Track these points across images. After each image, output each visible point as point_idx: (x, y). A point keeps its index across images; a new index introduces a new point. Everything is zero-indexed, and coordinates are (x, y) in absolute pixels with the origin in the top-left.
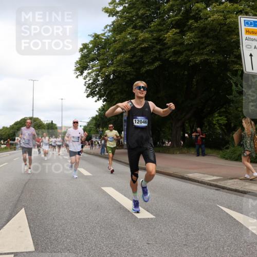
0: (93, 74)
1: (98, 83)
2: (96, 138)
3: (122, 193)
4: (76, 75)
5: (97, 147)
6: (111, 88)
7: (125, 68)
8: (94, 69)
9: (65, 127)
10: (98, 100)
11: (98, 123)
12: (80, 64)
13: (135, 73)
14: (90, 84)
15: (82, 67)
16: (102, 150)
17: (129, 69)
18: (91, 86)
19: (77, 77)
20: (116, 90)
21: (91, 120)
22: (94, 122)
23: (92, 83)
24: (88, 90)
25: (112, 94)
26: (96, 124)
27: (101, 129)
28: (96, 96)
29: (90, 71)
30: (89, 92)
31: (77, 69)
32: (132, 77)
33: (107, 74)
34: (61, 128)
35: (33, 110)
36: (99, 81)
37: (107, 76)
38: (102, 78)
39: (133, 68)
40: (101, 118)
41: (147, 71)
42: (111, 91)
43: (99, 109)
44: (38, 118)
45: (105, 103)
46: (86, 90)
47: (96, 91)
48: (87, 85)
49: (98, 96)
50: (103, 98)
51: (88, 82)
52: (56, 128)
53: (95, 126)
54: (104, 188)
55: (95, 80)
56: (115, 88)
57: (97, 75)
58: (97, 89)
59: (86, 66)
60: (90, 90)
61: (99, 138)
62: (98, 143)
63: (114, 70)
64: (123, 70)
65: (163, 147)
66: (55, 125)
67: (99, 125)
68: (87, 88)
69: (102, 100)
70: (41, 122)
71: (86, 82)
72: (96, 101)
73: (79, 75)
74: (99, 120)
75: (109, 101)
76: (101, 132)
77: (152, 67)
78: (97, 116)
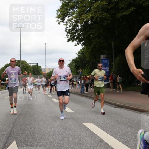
0: (73, 21)
1: (77, 28)
2: (76, 79)
3: (101, 129)
4: (58, 22)
5: (77, 86)
6: (90, 33)
7: (101, 14)
8: (74, 15)
9: (48, 69)
10: (78, 44)
11: (78, 65)
12: (61, 12)
13: (111, 19)
14: (70, 29)
15: (63, 14)
16: (81, 89)
17: (106, 15)
18: (72, 31)
19: (59, 24)
20: (93, 34)
21: (72, 63)
22: (74, 64)
23: (72, 28)
24: (69, 35)
25: (90, 38)
26: (76, 65)
27: (80, 70)
28: (76, 40)
29: (70, 18)
30: (69, 37)
31: (58, 17)
32: (108, 22)
33: (85, 20)
34: (45, 69)
35: (20, 54)
36: (78, 26)
37: (85, 22)
38: (81, 24)
39: (109, 14)
40: (81, 60)
41: (122, 17)
42: (89, 35)
43: (79, 52)
44: (25, 61)
45: (84, 46)
46: (67, 35)
47: (76, 35)
48: (68, 31)
49: (77, 40)
50: (82, 42)
51: (68, 29)
52: (41, 70)
53: (75, 67)
54: (85, 124)
55: (75, 26)
56: (92, 33)
57: (77, 22)
58: (77, 34)
59: (67, 13)
60: (70, 35)
61: (79, 79)
62: (78, 83)
63: (92, 17)
64: (100, 16)
65: (138, 86)
66: (40, 67)
67: (79, 66)
68: (68, 33)
69: (81, 44)
70: (28, 64)
71: (66, 28)
72: (76, 45)
73: (60, 22)
74: (78, 62)
75: (87, 45)
76: (81, 73)
77: (127, 13)
78: (76, 58)
